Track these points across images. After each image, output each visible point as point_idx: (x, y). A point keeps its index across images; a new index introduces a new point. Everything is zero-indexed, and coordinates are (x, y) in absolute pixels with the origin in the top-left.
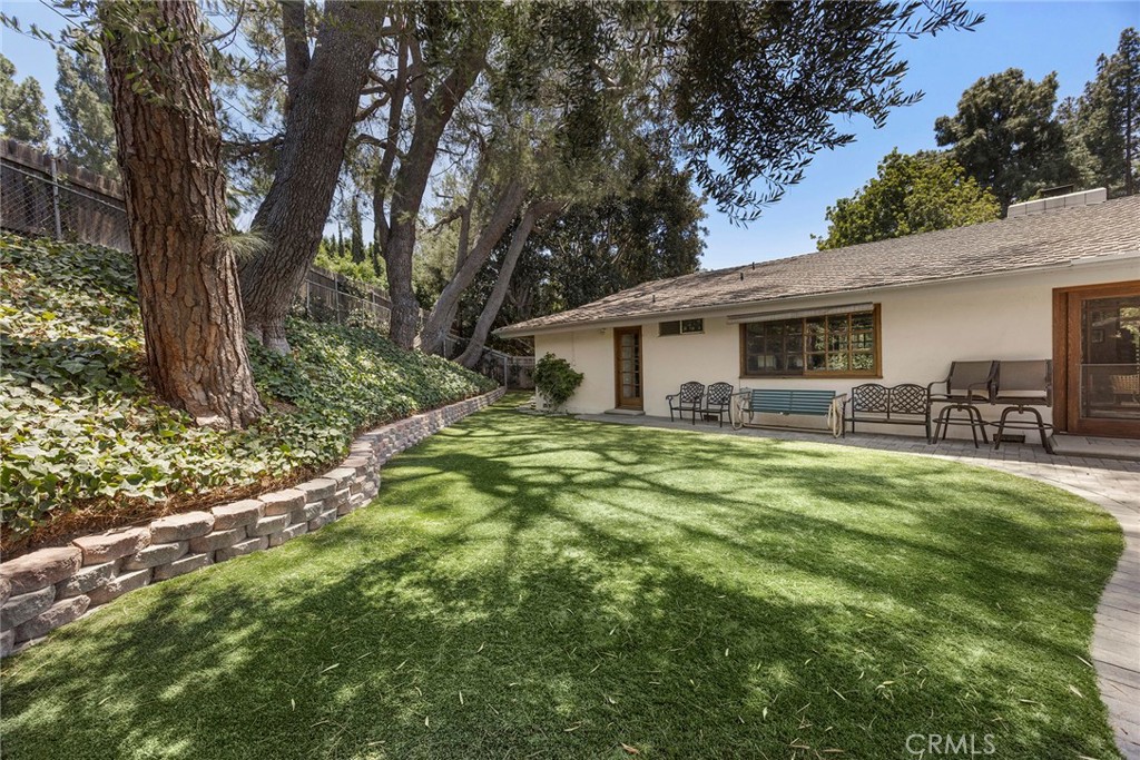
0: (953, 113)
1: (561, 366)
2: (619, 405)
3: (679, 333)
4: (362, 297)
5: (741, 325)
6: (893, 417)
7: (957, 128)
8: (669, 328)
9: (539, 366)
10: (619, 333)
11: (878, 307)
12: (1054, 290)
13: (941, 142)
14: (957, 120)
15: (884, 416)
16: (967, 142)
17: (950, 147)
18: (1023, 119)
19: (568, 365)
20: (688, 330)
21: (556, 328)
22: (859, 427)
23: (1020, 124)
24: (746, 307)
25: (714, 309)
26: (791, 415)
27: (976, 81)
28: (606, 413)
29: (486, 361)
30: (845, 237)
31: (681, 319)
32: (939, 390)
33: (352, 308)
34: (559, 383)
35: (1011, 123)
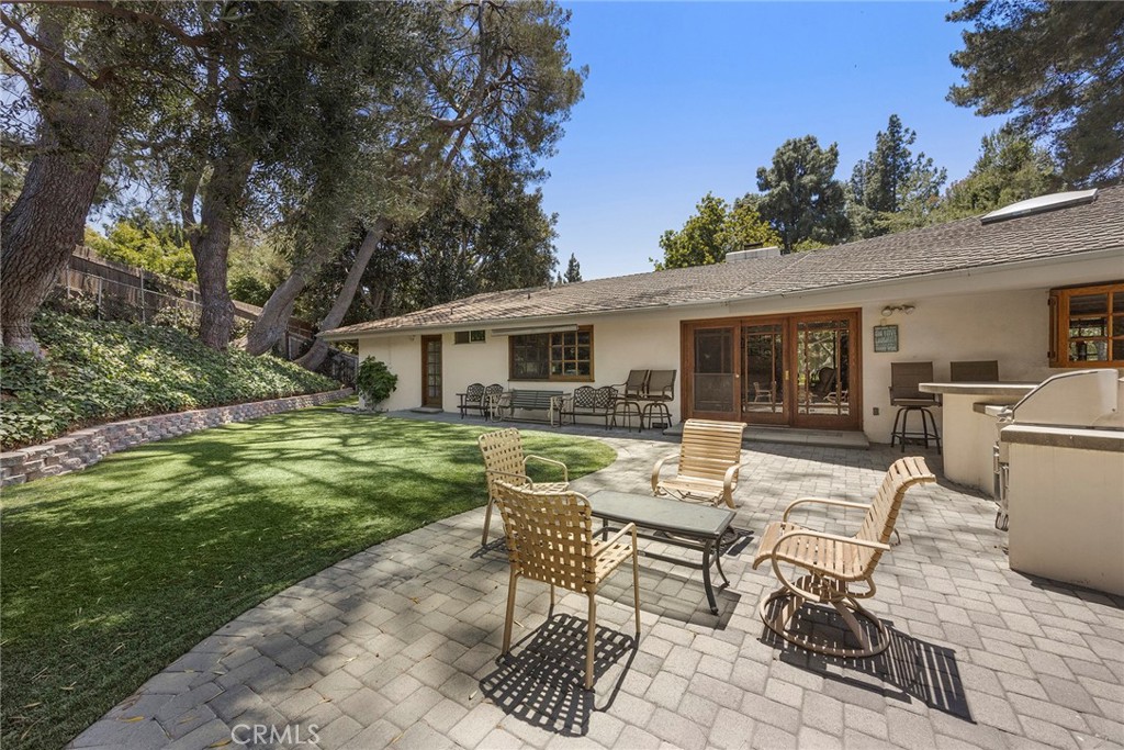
0: (769, 166)
1: (380, 368)
2: (425, 403)
3: (468, 342)
4: (178, 295)
5: (510, 337)
6: (597, 411)
7: (772, 178)
8: (462, 338)
9: (363, 367)
10: (426, 340)
11: (592, 326)
12: (681, 322)
13: (763, 187)
14: (773, 171)
15: (591, 411)
16: (776, 191)
17: (767, 192)
18: (814, 177)
19: (385, 368)
20: (475, 340)
21: (370, 333)
22: (579, 419)
23: (811, 181)
24: (504, 323)
25: (490, 322)
26: (534, 411)
27: (785, 142)
28: (413, 411)
29: (336, 362)
30: (671, 263)
31: (470, 329)
32: (622, 390)
33: (164, 306)
34: (378, 384)
35: (806, 179)
